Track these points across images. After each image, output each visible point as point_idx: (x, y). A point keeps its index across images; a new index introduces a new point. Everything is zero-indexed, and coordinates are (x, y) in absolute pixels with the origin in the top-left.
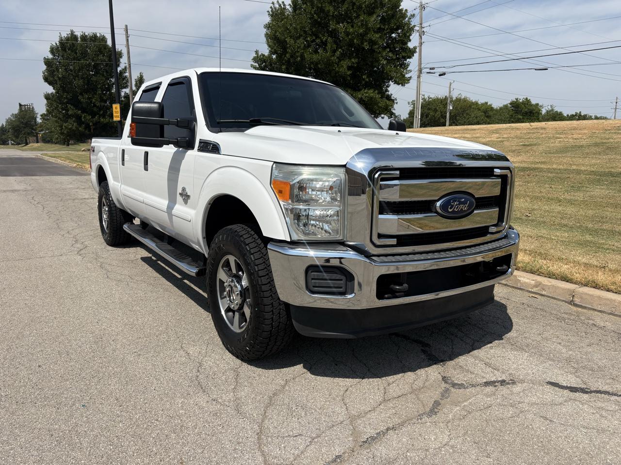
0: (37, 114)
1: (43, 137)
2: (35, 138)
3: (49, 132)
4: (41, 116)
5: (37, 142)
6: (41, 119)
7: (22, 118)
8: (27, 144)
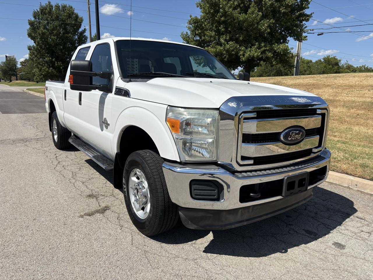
0: (17, 62)
1: (20, 77)
2: (15, 77)
3: (25, 74)
4: (21, 63)
5: (17, 80)
6: (20, 65)
7: (8, 65)
8: (11, 81)
